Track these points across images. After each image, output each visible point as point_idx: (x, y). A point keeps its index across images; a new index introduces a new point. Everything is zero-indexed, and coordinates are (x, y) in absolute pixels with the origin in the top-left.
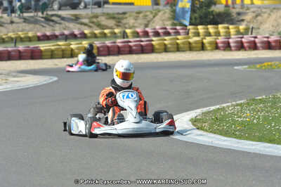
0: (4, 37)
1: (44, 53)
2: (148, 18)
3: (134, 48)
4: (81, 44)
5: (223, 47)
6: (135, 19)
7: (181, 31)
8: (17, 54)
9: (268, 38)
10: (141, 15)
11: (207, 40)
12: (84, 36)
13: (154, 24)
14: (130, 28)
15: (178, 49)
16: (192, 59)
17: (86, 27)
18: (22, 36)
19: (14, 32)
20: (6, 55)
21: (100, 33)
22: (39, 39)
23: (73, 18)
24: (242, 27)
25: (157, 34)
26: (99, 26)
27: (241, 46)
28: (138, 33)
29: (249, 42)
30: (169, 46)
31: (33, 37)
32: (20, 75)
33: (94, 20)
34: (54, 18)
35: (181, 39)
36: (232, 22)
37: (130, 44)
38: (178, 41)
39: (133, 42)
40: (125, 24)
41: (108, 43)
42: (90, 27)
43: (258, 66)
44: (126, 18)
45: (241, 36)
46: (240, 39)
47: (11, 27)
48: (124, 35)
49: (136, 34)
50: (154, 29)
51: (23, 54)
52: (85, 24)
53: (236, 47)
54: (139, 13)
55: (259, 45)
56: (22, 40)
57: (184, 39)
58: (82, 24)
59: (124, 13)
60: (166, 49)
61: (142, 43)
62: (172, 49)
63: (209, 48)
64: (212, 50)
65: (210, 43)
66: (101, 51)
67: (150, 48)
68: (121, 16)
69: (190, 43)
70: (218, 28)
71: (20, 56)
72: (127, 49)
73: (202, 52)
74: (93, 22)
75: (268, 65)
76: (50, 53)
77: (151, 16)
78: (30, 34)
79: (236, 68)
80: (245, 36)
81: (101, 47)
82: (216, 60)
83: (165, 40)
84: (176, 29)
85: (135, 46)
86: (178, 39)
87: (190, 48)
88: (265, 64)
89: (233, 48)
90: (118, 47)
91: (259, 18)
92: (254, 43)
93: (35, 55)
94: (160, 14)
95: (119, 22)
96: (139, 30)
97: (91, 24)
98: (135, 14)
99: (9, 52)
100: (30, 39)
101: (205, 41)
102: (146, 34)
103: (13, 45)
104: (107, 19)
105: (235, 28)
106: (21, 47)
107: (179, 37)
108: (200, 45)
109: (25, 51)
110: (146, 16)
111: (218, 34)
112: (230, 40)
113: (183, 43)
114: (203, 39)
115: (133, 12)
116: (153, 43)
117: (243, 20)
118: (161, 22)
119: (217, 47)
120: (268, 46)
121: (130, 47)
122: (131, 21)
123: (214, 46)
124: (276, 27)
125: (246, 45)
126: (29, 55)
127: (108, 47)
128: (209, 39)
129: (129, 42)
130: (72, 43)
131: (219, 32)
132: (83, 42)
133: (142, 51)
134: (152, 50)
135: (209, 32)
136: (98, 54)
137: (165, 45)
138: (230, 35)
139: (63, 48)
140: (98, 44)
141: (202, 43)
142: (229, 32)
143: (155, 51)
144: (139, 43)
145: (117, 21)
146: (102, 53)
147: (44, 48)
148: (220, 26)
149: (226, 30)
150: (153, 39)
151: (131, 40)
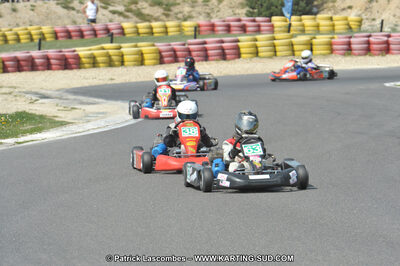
1: (83, 60)
2: (210, 4)
4: (137, 46)
7: (262, 24)
8: (45, 62)
15: (276, 53)
24: (351, 18)
26: (140, 15)
30: (263, 48)
33: (133, 7)
35: (279, 39)
36: (334, 10)
37: (206, 46)
41: (176, 45)
46: (366, 39)
52: (120, 14)
53: (360, 49)
55: (393, 46)
60: (258, 54)
67: (235, 51)
68: (171, 1)
69: (293, 44)
71: (49, 64)
72: (202, 53)
76: (91, 61)
80: (373, 34)
81: (165, 51)
84: (254, 21)
85: (213, 49)
86: (275, 39)
87: (294, 51)
89: (355, 52)
90: (190, 50)
92: (387, 43)
93: (71, 63)
95: (169, 10)
101: (314, 41)
105: (341, 19)
107: (276, 35)
108: (308, 47)
112: (353, 40)
113: (283, 45)
114: (312, 39)
116: (240, 44)
117: (351, 8)
121: (207, 50)
123: (328, 48)
125: (374, 46)
126: (63, 62)
127: (174, 51)
128: (321, 39)
129: (205, 43)
130: (122, 45)
131: (318, 26)
132: (139, 44)
133: (223, 56)
134: (238, 55)
135: (303, 25)
136: (161, 61)
137: (257, 47)
138: (334, 30)
139: (111, 52)
140: (161, 46)
141: (311, 45)
142: (333, 26)
143: (243, 56)
144: (219, 45)
145: (165, 9)
146: (166, 59)
147: (83, 52)
148: (319, 16)
149: (328, 23)
150: (239, 38)
151: (207, 40)
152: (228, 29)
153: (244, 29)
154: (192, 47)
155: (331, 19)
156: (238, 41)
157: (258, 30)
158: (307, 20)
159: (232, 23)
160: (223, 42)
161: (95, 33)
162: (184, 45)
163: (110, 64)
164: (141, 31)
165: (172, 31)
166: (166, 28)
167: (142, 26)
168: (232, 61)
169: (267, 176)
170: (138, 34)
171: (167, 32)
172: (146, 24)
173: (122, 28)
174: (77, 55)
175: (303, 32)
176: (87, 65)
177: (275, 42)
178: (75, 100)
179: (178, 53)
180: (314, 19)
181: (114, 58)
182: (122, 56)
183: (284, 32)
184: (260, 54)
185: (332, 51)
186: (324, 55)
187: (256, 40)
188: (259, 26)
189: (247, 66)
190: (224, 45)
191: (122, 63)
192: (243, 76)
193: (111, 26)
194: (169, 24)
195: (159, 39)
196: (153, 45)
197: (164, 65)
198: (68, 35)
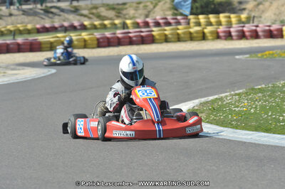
0: (3, 29)
1: (43, 46)
2: (148, 8)
3: (134, 39)
4: (80, 35)
5: (225, 36)
6: (136, 10)
8: (16, 47)
9: (269, 26)
10: (141, 6)
11: (208, 30)
12: (84, 28)
13: (154, 15)
14: (131, 19)
15: (179, 39)
16: (193, 49)
17: (86, 19)
18: (21, 28)
19: (12, 24)
20: (5, 48)
21: (100, 24)
22: (39, 31)
23: (73, 9)
24: (244, 16)
25: (158, 24)
26: (99, 17)
27: (242, 36)
28: (138, 24)
29: (251, 31)
30: (170, 36)
31: (32, 29)
32: (18, 67)
33: (94, 11)
34: (53, 10)
35: (181, 29)
36: (233, 11)
37: (130, 35)
38: (179, 31)
39: (133, 32)
40: (125, 15)
41: (108, 34)
42: (90, 18)
43: (259, 55)
44: (126, 9)
45: (242, 25)
46: (241, 28)
47: (10, 20)
48: (124, 26)
49: (137, 25)
50: (155, 19)
51: (23, 47)
52: (85, 16)
53: (238, 36)
54: (139, 3)
55: (260, 34)
56: (21, 32)
57: (185, 28)
58: (82, 15)
59: (124, 4)
60: (166, 40)
61: (142, 34)
62: (173, 40)
63: (210, 38)
64: (213, 40)
65: (211, 32)
66: (101, 42)
67: (150, 38)
68: (120, 7)
69: (191, 33)
70: (219, 17)
71: (19, 49)
72: (128, 40)
73: (203, 41)
74: (93, 14)
75: (269, 54)
76: (49, 46)
77: (151, 6)
78: (29, 27)
79: (237, 57)
80: (247, 25)
81: (101, 38)
82: (217, 49)
83: (165, 30)
84: (176, 19)
85: (135, 36)
86: (178, 29)
87: (191, 38)
88: (267, 53)
89: (234, 38)
90: (118, 38)
91: (261, 7)
92: (256, 32)
93: (34, 47)
94: (160, 4)
95: (119, 13)
96: (139, 20)
97: (91, 16)
98: (135, 5)
99: (7, 45)
100: (29, 32)
101: (206, 31)
102: (147, 24)
103: (12, 37)
104: (107, 10)
105: (236, 17)
106: (20, 40)
108: (201, 35)
109: (24, 44)
110: (146, 6)
111: (219, 23)
112: (232, 30)
113: (184, 33)
114: (204, 28)
115: (133, 2)
116: (154, 33)
117: (244, 9)
118: (162, 13)
119: (218, 37)
120: (270, 34)
121: (130, 37)
122: (131, 12)
123: (215, 35)
124: (278, 15)
125: (247, 34)
126: (28, 47)
127: (108, 38)
132: (83, 34)
133: (142, 41)
134: (153, 41)
136: (98, 45)
138: (232, 24)
140: (98, 35)
141: (203, 33)
143: (156, 41)
145: (117, 12)
147: (43, 40)
149: (227, 20)
156: (152, 31)
160: (142, 32)
168: (148, 45)
174: (38, 42)
184: (168, 40)
196: (93, 34)
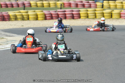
3: (68, 15)
4: (34, 12)
7: (92, 4)
15: (96, 17)
37: (65, 12)
41: (52, 12)
101: (113, 12)
107: (97, 9)
121: (65, 14)
126: (2, 18)
128: (116, 11)
129: (65, 11)
130: (29, 11)
131: (116, 6)
132: (36, 11)
133: (73, 17)
134: (79, 17)
135: (110, 5)
136: (45, 18)
137: (88, 14)
138: (123, 8)
139: (24, 14)
140: (46, 12)
141: (112, 14)
142: (123, 6)
143: (81, 17)
144: (71, 12)
146: (48, 18)
147: (11, 13)
148: (117, 1)
149: (120, 4)
150: (80, 10)
151: (66, 10)
152: (77, 5)
153: (83, 6)
154: (59, 13)
155: (122, 3)
156: (80, 11)
157: (90, 6)
158: (112, 3)
159: (79, 3)
160: (73, 11)
161: (18, 5)
162: (56, 12)
163: (23, 19)
164: (38, 5)
165: (52, 5)
166: (49, 4)
167: (39, 3)
168: (77, 20)
169: (65, 56)
170: (37, 6)
171: (50, 6)
172: (41, 2)
173: (30, 4)
174: (9, 15)
175: (109, 8)
176: (13, 19)
177: (96, 12)
178: (4, 34)
179: (53, 15)
180: (115, 3)
181: (25, 16)
182: (28, 16)
183: (100, 8)
184: (89, 17)
185: (121, 17)
186: (117, 18)
187: (88, 11)
188: (90, 5)
189: (82, 22)
190: (73, 12)
191: (28, 19)
192: (81, 26)
193: (26, 2)
194: (51, 2)
195: (46, 9)
196: (42, 12)
197: (46, 20)
198: (7, 6)
